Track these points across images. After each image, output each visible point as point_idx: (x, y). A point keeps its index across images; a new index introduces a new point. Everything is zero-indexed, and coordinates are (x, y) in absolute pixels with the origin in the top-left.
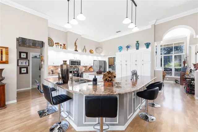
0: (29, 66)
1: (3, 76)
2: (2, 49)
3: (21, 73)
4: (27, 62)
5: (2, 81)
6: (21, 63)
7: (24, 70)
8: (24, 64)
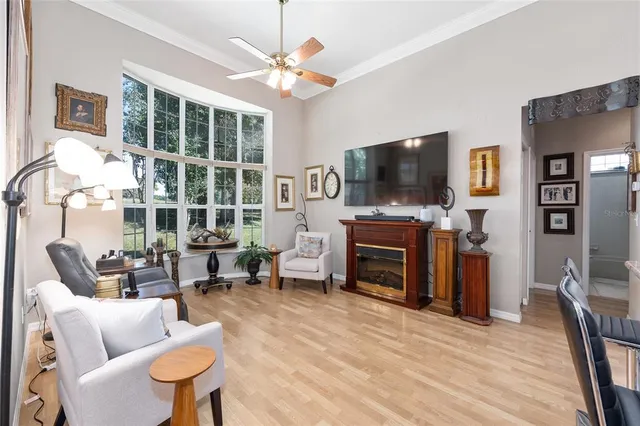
0: (577, 204)
1: (485, 229)
2: (484, 153)
3: (548, 229)
4: (571, 189)
5: (482, 246)
6: (551, 194)
7: (559, 221)
8: (560, 200)
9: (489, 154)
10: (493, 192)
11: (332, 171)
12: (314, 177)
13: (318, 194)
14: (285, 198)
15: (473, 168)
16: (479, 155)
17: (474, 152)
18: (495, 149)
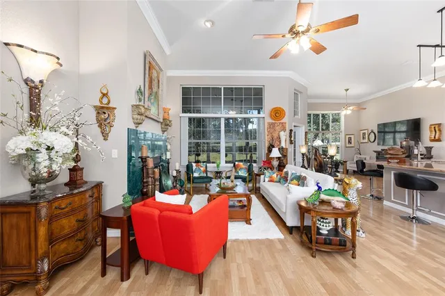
2: (435, 126)
9: (437, 126)
10: (439, 140)
11: (372, 131)
12: (364, 134)
13: (366, 140)
14: (350, 142)
15: (431, 131)
16: (433, 127)
17: (431, 125)
18: (439, 125)
